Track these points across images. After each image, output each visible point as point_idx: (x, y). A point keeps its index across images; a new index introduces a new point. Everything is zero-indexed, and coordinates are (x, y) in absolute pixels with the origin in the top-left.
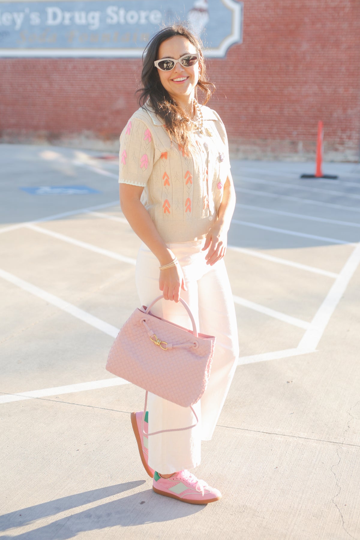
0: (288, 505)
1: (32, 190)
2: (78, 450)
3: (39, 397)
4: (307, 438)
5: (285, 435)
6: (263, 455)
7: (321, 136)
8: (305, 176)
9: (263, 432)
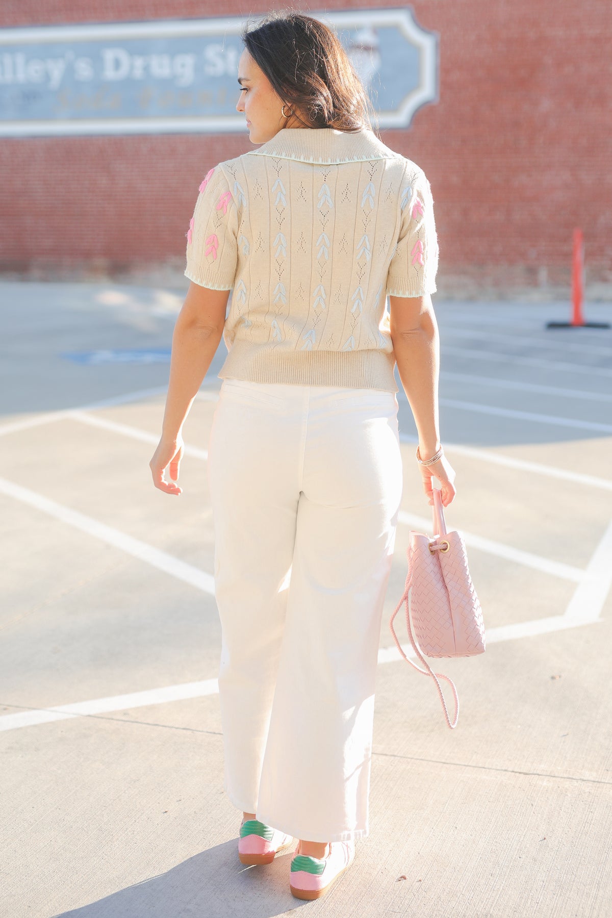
0: (572, 912)
1: (82, 358)
2: (166, 812)
3: (92, 713)
4: (598, 782)
5: (554, 777)
6: (517, 815)
7: (580, 255)
8: (554, 326)
9: (513, 772)
